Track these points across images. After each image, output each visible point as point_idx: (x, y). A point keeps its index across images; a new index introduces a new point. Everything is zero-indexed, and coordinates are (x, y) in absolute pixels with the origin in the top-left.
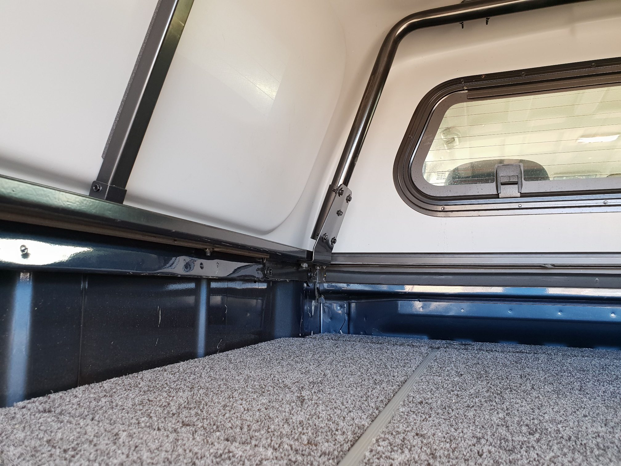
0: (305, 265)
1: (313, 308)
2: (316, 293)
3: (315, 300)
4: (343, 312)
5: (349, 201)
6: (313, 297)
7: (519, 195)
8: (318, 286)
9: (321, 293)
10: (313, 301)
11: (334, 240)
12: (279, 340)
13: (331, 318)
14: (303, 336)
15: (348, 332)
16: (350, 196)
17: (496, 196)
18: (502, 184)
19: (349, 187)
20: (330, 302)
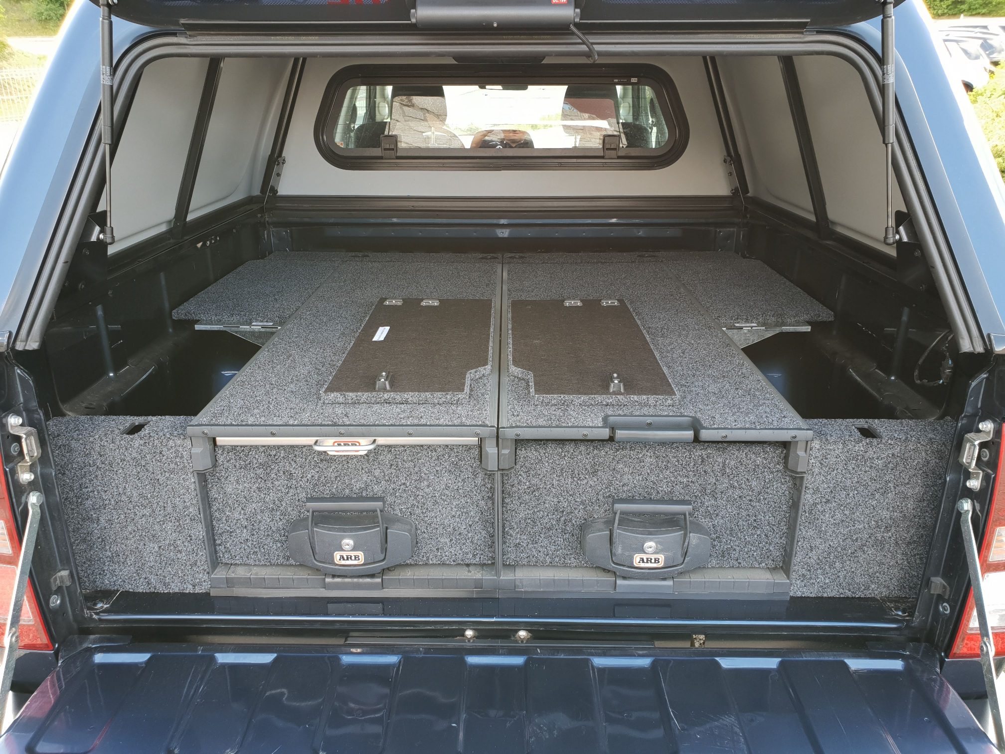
0: (259, 215)
1: (266, 236)
2: (267, 225)
4: (287, 236)
6: (265, 229)
7: (395, 157)
8: (267, 219)
9: (270, 225)
10: (266, 232)
11: (277, 190)
12: (248, 263)
13: (279, 241)
14: (263, 258)
15: (292, 250)
16: (284, 160)
17: (381, 158)
18: (384, 150)
19: (283, 155)
20: (277, 229)
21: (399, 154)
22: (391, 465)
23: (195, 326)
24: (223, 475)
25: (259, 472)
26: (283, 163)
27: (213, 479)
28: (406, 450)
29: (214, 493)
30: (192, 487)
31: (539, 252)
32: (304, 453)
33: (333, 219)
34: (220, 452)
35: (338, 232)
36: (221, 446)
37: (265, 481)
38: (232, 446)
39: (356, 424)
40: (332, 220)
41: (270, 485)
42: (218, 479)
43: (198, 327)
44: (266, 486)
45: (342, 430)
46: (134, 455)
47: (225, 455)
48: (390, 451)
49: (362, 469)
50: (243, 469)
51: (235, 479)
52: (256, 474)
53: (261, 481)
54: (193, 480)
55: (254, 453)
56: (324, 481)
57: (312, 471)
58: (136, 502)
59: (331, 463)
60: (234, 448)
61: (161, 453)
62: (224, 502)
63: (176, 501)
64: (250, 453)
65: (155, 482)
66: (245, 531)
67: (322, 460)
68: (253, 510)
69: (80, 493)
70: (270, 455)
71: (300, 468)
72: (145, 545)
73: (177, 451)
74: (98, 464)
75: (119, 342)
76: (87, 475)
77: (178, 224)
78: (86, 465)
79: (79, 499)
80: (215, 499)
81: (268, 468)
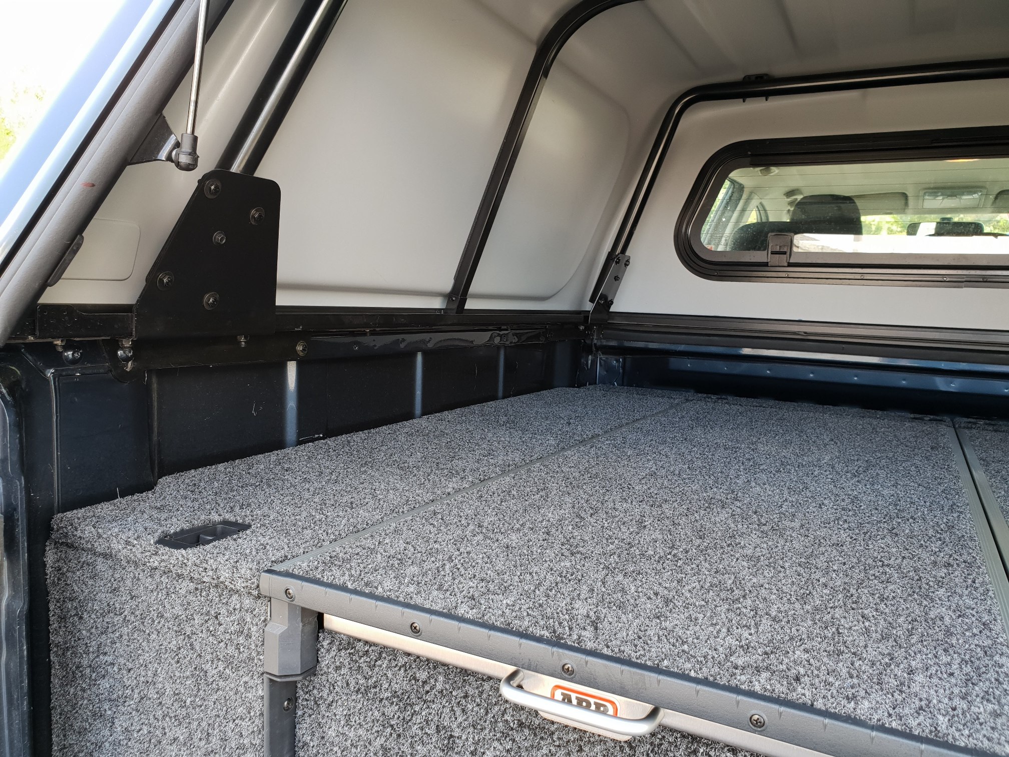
0: (582, 328)
1: (590, 362)
2: (594, 349)
3: (591, 354)
4: (619, 367)
5: (628, 265)
6: (590, 352)
7: (786, 264)
9: (598, 348)
10: (590, 357)
11: (612, 303)
12: (557, 389)
13: (607, 371)
14: (578, 387)
15: (622, 384)
16: (628, 261)
17: (766, 264)
18: (772, 254)
19: (627, 253)
20: (607, 356)
21: (791, 261)
24: (325, 695)
25: (391, 710)
26: (626, 265)
27: (307, 700)
29: (303, 732)
30: (258, 706)
32: (484, 696)
33: (683, 346)
34: (325, 643)
36: (330, 632)
37: (399, 736)
38: (349, 637)
39: (609, 653)
40: (682, 348)
42: (316, 703)
44: (399, 749)
45: (572, 659)
47: (333, 653)
48: (694, 752)
50: (360, 696)
51: (345, 713)
52: (384, 714)
53: (391, 734)
54: (260, 692)
55: (384, 666)
57: (496, 744)
58: (168, 708)
59: (542, 738)
60: (352, 642)
61: (216, 617)
63: (227, 728)
64: (379, 663)
65: (200, 674)
67: (521, 724)
70: (415, 678)
71: (471, 730)
73: (242, 622)
75: (317, 436)
76: (110, 630)
77: (454, 299)
78: (110, 609)
79: (94, 672)
80: (305, 744)
81: (409, 708)
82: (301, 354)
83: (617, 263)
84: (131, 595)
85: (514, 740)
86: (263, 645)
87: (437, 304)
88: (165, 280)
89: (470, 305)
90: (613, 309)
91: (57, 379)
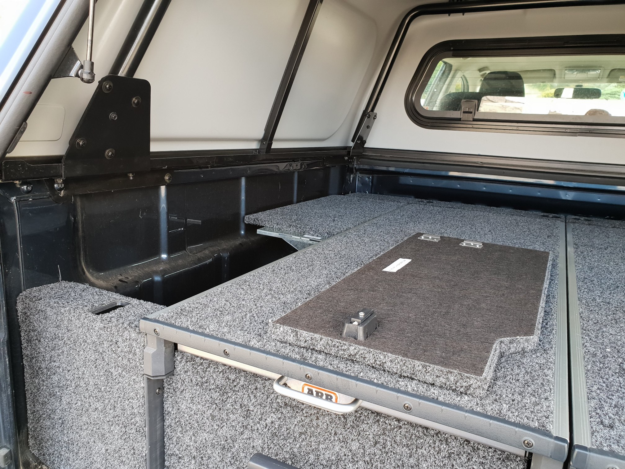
0: (346, 158)
1: (351, 179)
2: (354, 170)
4: (369, 181)
6: (352, 173)
7: (472, 120)
8: (355, 166)
9: (357, 170)
10: (352, 176)
11: (365, 142)
12: (331, 196)
13: (362, 184)
14: (344, 195)
15: (371, 192)
16: (375, 116)
17: (459, 119)
18: (463, 113)
19: (375, 111)
20: (362, 175)
21: (476, 117)
22: (376, 443)
23: (257, 230)
24: (179, 387)
25: (216, 395)
26: (374, 119)
27: (169, 389)
28: (400, 427)
29: (167, 406)
30: (141, 392)
31: (607, 219)
32: (266, 389)
33: (408, 169)
34: (179, 358)
35: (411, 181)
36: (181, 352)
37: (220, 409)
38: (192, 355)
39: (332, 369)
40: (407, 171)
41: (224, 416)
42: (174, 390)
43: (259, 231)
44: (220, 416)
45: (311, 372)
46: (95, 338)
47: (183, 364)
48: (378, 421)
49: (336, 434)
50: (198, 387)
51: (190, 396)
52: (211, 397)
53: (216, 408)
54: (142, 385)
55: (211, 371)
56: (285, 433)
57: (272, 415)
58: (91, 392)
59: (297, 412)
60: (193, 358)
61: (116, 343)
62: (177, 420)
63: (125, 403)
64: (208, 369)
65: (108, 373)
66: (193, 462)
67: (286, 404)
68: (204, 441)
69: (50, 366)
70: (228, 378)
71: (259, 407)
72: (95, 442)
73: (131, 346)
74: (65, 339)
75: (179, 229)
76: (56, 348)
77: (264, 143)
78: (56, 337)
79: (49, 371)
80: (169, 412)
81: (225, 394)
82: (168, 181)
83: (368, 117)
84: (68, 329)
85: (282, 413)
86: (143, 359)
87: (254, 146)
88: (81, 143)
89: (275, 145)
90: (366, 146)
91: (18, 203)
